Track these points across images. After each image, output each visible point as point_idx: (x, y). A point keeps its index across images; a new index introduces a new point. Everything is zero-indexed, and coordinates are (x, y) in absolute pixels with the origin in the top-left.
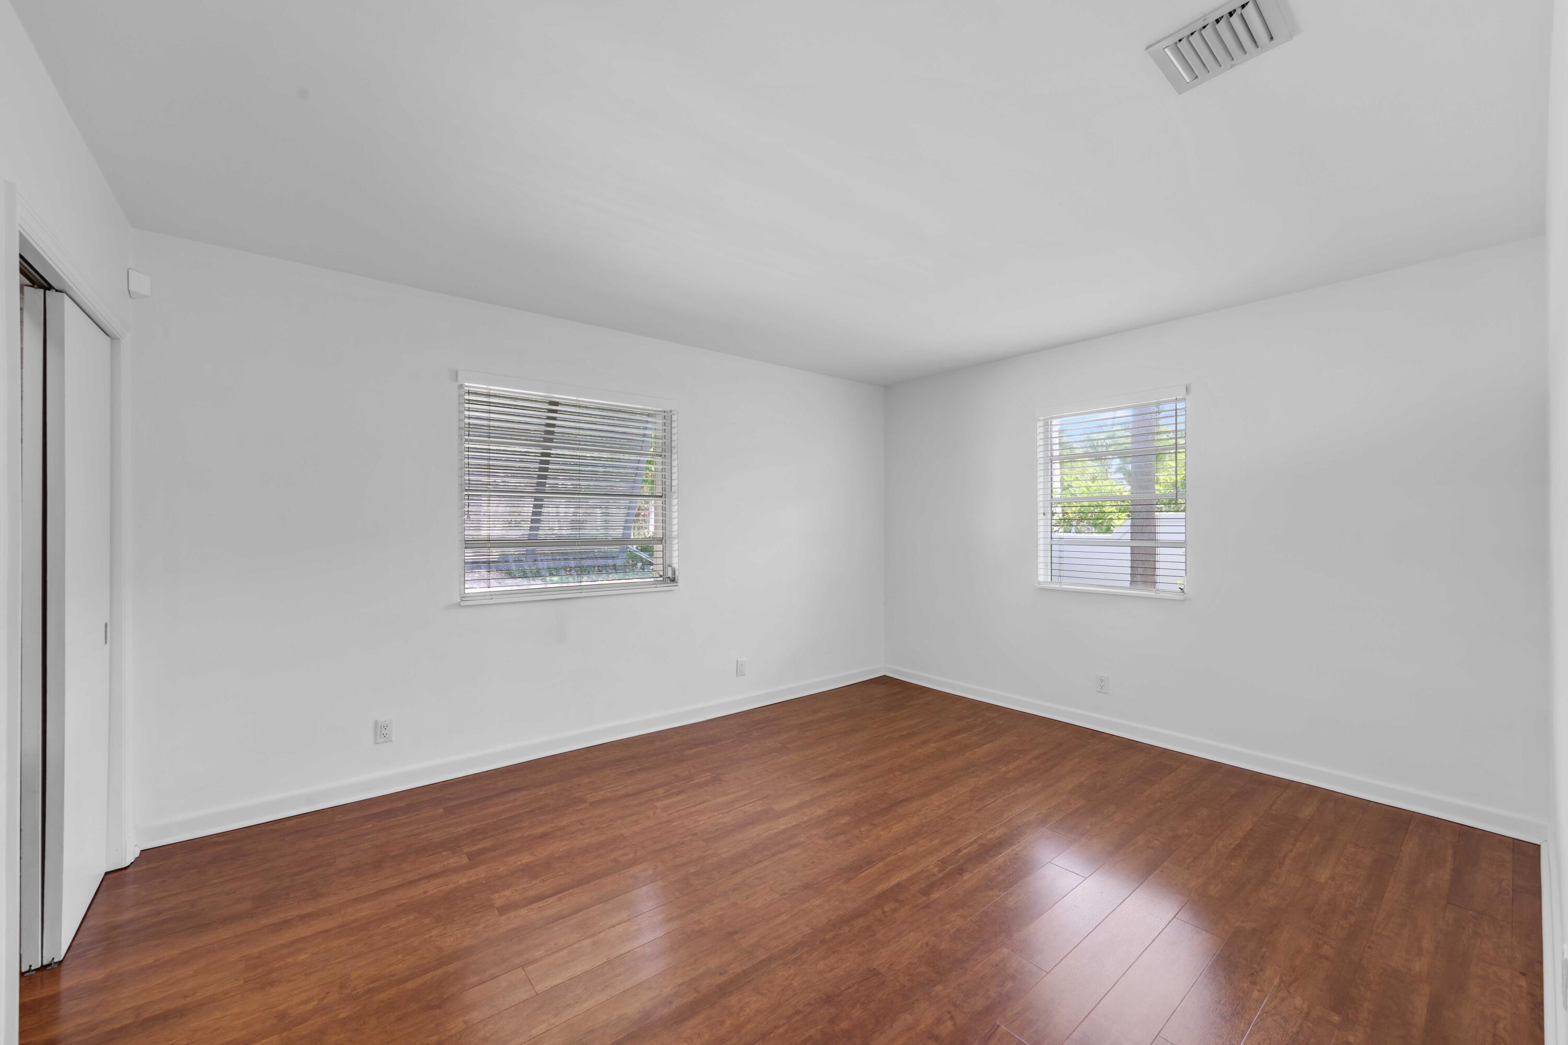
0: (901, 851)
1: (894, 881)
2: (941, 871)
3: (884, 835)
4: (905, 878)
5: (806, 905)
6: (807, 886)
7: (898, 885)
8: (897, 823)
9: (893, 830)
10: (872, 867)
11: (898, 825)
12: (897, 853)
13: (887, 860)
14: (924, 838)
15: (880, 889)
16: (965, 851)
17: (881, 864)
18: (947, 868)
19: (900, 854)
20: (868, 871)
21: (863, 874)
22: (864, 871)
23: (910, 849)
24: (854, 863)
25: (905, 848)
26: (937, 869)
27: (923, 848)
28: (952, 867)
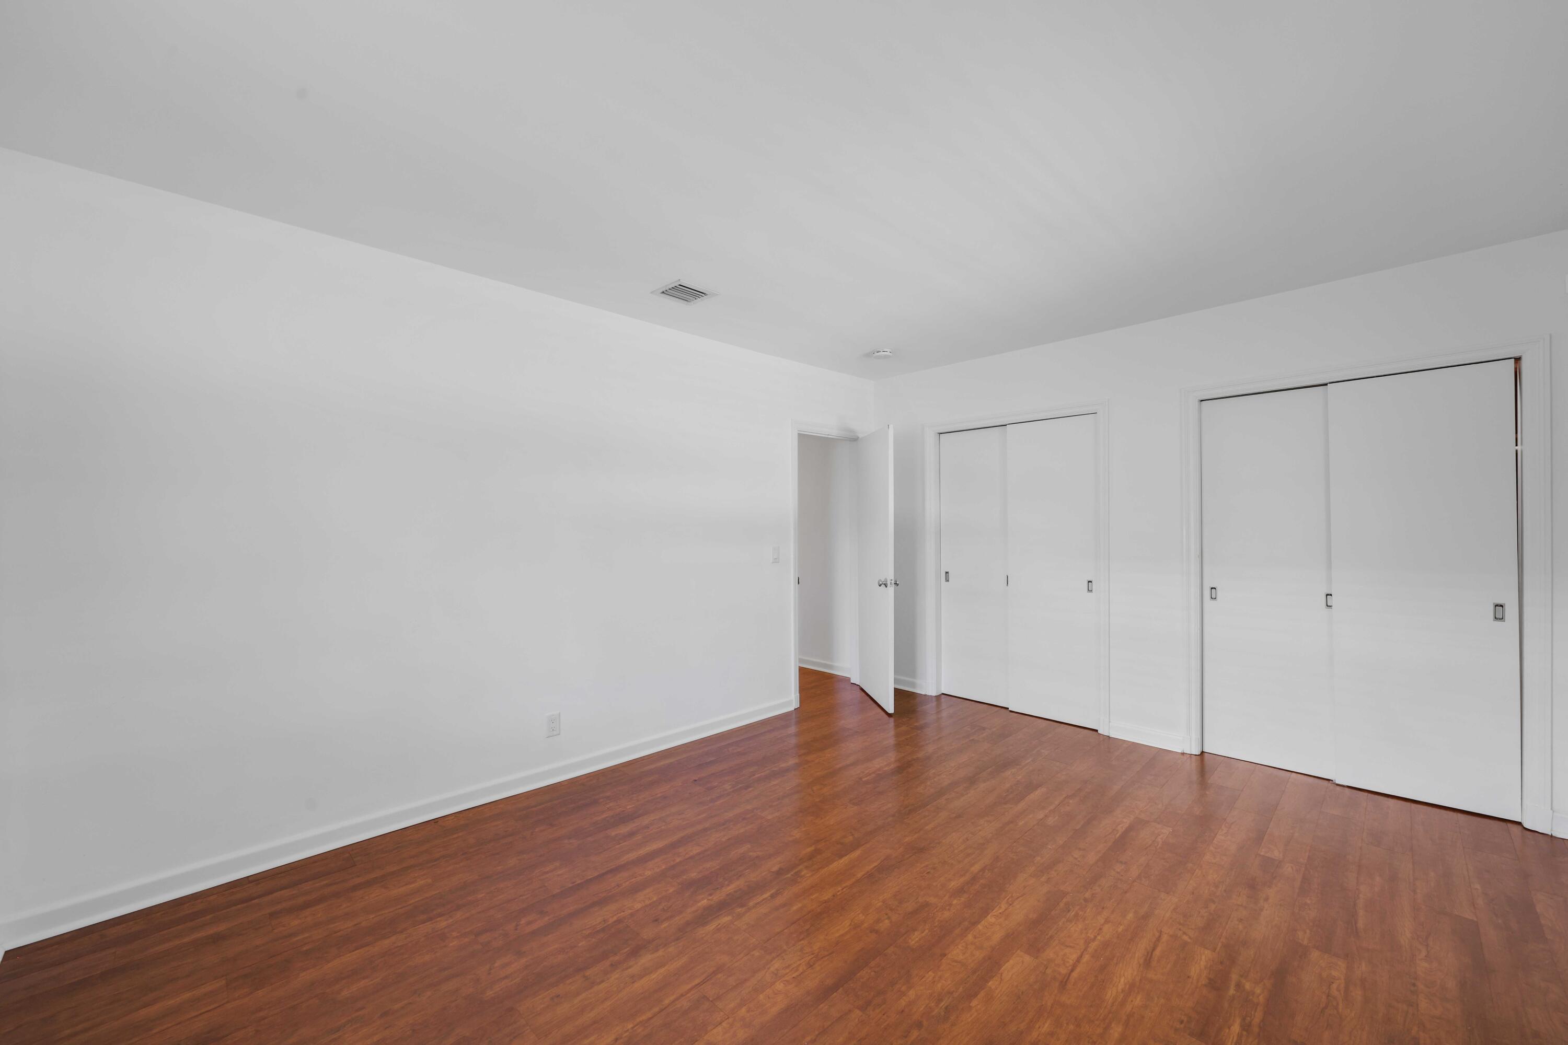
0: (839, 891)
1: (845, 860)
2: (800, 871)
3: (859, 914)
4: (835, 863)
5: (916, 836)
6: (922, 850)
7: (841, 856)
8: (843, 935)
9: (848, 924)
10: (868, 872)
11: (841, 932)
12: (842, 890)
13: (853, 880)
14: (810, 912)
15: (857, 853)
16: (765, 896)
17: (859, 875)
18: (792, 875)
19: (840, 889)
20: (872, 867)
21: (875, 864)
22: (875, 867)
23: (827, 895)
24: (886, 875)
25: (834, 896)
26: (803, 873)
27: (814, 897)
28: (787, 876)
